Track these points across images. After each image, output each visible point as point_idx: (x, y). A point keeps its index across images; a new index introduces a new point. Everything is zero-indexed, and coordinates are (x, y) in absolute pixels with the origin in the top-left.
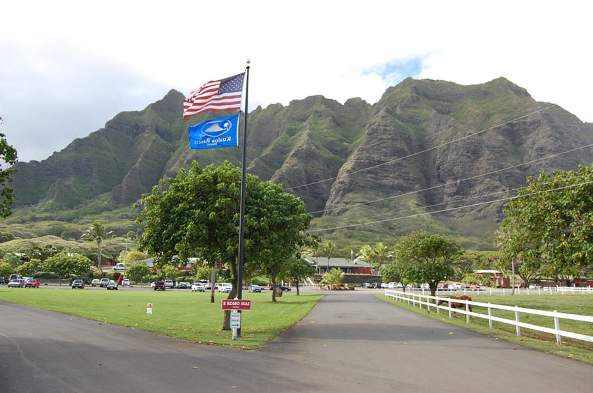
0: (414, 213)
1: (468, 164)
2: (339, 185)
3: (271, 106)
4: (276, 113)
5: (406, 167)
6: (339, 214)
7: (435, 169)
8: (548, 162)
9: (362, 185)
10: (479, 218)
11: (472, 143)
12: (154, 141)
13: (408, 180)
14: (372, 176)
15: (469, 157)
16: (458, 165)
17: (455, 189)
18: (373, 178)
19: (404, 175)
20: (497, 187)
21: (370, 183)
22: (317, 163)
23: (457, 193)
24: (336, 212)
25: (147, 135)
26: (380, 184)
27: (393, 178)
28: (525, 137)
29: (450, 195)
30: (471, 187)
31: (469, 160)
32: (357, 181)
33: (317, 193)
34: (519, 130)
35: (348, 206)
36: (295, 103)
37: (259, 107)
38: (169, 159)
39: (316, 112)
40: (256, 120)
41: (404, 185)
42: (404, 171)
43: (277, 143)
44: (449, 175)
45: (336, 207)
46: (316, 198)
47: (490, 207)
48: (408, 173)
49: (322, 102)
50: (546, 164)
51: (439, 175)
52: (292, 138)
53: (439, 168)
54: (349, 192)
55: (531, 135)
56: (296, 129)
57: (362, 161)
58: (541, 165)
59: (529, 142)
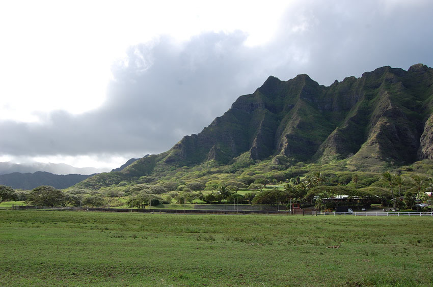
3: (346, 79)
4: (351, 84)
12: (266, 113)
25: (260, 110)
36: (366, 75)
37: (336, 81)
38: (278, 125)
39: (387, 80)
40: (337, 91)
43: (360, 107)
49: (389, 71)
52: (372, 101)
56: (372, 95)
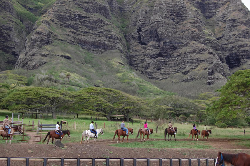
0: (118, 71)
1: (172, 26)
2: (35, 35)
5: (108, 25)
6: (34, 67)
7: (135, 31)
8: (241, 32)
9: (61, 38)
10: (186, 80)
11: (177, 6)
13: (110, 38)
14: (73, 30)
15: (173, 19)
16: (163, 26)
17: (158, 51)
18: (73, 32)
19: (106, 33)
20: (203, 50)
21: (70, 38)
22: (9, 15)
23: (160, 55)
24: (31, 65)
26: (80, 40)
27: (95, 34)
28: (214, 11)
29: (152, 57)
30: (174, 49)
31: (172, 22)
32: (56, 34)
33: (8, 47)
34: (209, 4)
35: (45, 59)
41: (106, 43)
42: (106, 29)
44: (151, 37)
45: (31, 60)
46: (6, 51)
47: (197, 69)
48: (109, 31)
50: (239, 34)
51: (139, 38)
53: (140, 30)
54: (47, 44)
55: (220, 9)
57: (62, 14)
58: (234, 35)
59: (219, 15)
